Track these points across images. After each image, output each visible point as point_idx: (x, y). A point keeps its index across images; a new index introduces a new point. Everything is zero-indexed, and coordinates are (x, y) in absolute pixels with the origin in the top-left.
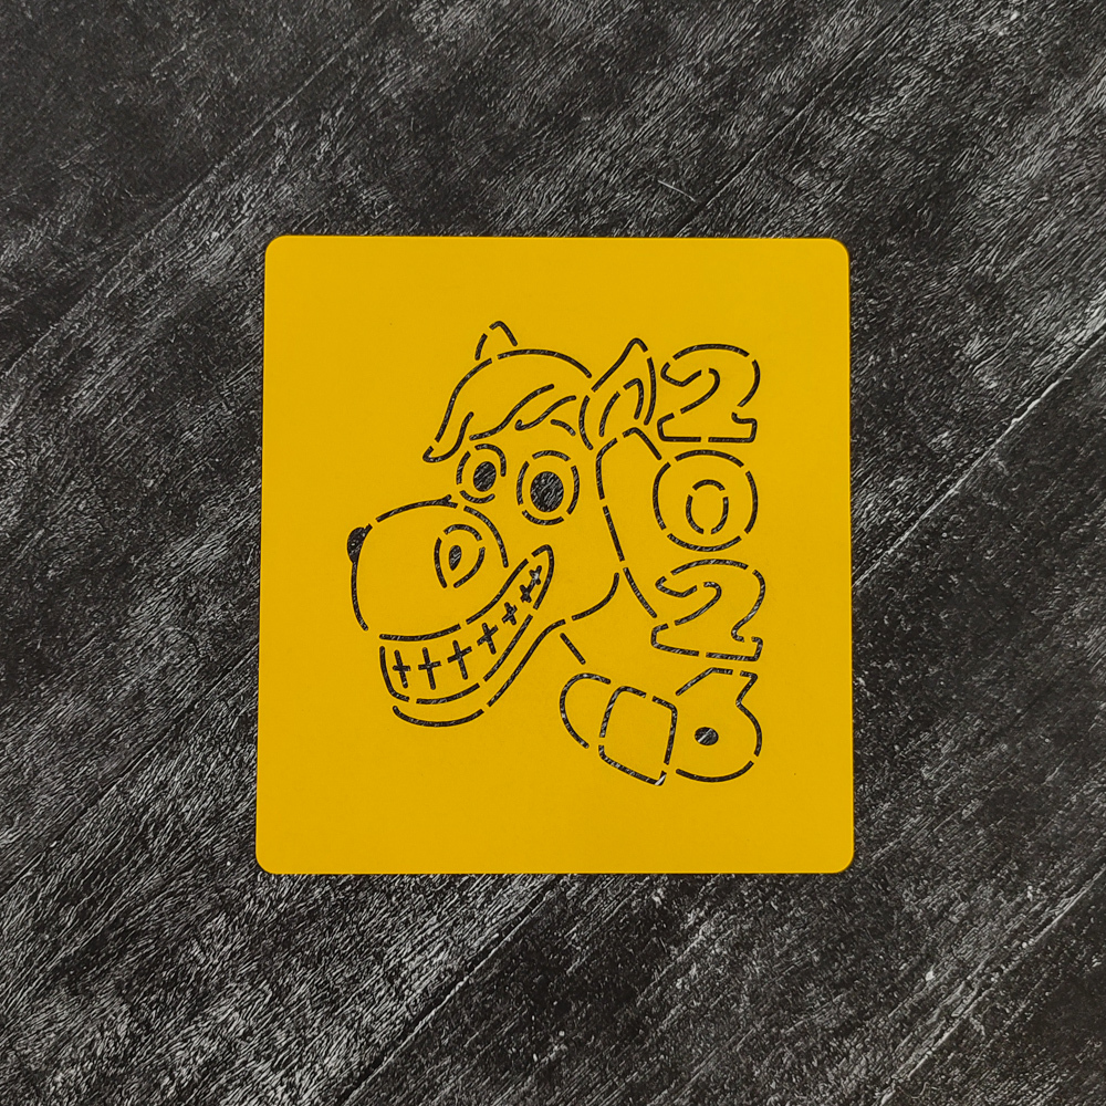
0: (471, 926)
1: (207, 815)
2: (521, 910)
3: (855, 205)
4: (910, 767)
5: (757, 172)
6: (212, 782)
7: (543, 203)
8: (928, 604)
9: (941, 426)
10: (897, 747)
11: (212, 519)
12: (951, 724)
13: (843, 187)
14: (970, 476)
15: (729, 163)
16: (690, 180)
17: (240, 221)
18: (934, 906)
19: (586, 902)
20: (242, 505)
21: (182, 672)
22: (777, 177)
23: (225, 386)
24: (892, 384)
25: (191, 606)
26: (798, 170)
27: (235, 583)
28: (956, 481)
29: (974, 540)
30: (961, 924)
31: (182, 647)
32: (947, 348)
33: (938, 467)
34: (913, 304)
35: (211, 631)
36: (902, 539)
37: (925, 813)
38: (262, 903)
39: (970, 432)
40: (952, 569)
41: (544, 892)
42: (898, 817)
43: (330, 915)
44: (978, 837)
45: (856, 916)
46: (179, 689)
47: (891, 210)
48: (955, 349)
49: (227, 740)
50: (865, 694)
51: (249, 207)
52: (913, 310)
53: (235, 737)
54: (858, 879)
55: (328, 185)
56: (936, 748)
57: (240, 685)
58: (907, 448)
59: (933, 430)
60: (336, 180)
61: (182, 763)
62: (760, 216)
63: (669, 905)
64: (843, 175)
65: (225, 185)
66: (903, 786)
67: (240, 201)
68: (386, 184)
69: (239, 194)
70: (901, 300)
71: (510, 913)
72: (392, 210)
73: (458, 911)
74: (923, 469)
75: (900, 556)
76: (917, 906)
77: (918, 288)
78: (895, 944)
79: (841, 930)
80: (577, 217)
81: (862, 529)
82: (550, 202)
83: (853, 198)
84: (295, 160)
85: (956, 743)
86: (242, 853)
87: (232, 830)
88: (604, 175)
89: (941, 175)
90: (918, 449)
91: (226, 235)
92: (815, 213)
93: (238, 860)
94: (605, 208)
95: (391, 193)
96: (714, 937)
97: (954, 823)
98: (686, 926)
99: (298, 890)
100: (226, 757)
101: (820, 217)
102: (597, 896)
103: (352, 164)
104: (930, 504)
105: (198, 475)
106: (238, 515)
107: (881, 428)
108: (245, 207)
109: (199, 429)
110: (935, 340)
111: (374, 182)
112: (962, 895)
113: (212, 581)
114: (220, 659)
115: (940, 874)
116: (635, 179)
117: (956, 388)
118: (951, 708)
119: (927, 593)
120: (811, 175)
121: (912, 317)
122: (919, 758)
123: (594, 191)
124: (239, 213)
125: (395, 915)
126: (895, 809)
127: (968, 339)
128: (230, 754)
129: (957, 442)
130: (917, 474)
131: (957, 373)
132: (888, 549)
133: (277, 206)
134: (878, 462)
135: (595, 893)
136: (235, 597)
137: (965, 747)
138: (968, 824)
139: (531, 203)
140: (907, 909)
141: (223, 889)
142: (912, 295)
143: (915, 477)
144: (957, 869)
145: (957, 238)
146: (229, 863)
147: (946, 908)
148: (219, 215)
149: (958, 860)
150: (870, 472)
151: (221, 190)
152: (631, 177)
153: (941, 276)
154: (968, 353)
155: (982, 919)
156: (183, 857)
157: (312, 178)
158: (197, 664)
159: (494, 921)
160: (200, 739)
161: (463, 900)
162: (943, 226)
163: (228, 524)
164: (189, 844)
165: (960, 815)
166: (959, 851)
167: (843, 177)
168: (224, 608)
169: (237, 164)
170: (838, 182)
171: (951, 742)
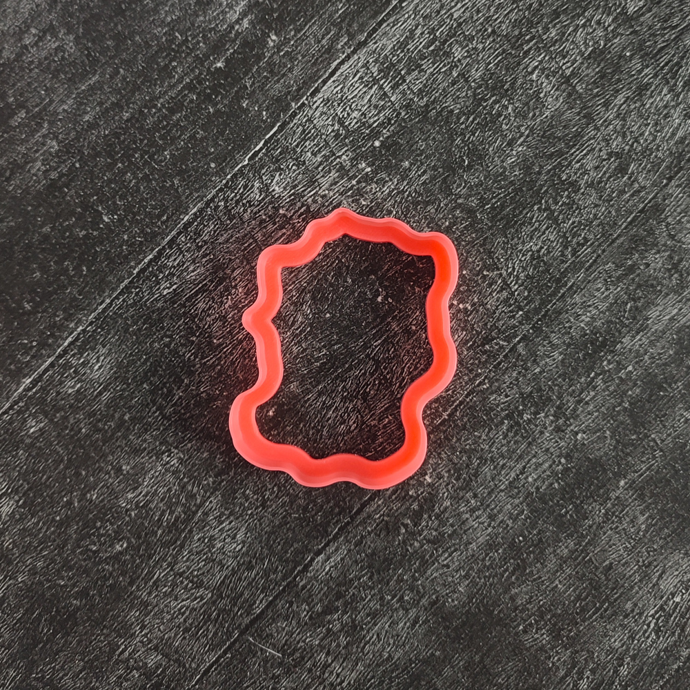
0: (425, 11)
1: (649, 93)
2: (385, 25)
3: (108, 635)
4: (67, 150)
5: (193, 665)
6: (647, 120)
7: (384, 634)
8: (50, 284)
9: (36, 438)
10: (78, 165)
11: (663, 342)
12: (33, 186)
13: (117, 653)
14: (12, 394)
15: (219, 673)
16: (253, 657)
17: (656, 612)
18: (50, 40)
19: (332, 33)
20: (638, 354)
21: (679, 210)
22: (177, 661)
23: (658, 459)
24: (78, 474)
25: (675, 266)
26: (157, 668)
27: (639, 286)
28: (24, 390)
29: (11, 339)
30: (28, 27)
31: (680, 231)
32: (30, 506)
33: (40, 402)
34: (58, 545)
35: (656, 245)
36: (70, 339)
37: (56, 113)
38: (598, 23)
39: (12, 433)
40: (29, 315)
41: (366, 40)
42: (78, 109)
43: (542, 16)
44: (13, 96)
45: (112, 30)
46: (681, 195)
47: (75, 632)
48: (23, 506)
49: (637, 154)
50: (103, 209)
51: (649, 626)
52: (58, 541)
53: (630, 156)
54: (110, 59)
55: (578, 647)
56: (45, 165)
57: (629, 200)
58: (65, 418)
59: (42, 434)
60: (572, 653)
61: (673, 134)
62: (191, 625)
63: (264, 33)
64: (118, 664)
65: (672, 646)
66: (73, 134)
67: (657, 631)
68: (526, 649)
69: (659, 638)
70: (67, 550)
71: (394, 22)
72: (519, 625)
73: (436, 23)
74: (51, 400)
75: (72, 325)
76: (63, 40)
77: (53, 561)
78: (81, 9)
79: (125, 19)
80: (353, 621)
81: (104, 347)
82: (378, 635)
83: (109, 643)
84: (610, 670)
85: (29, 171)
86: (618, 63)
87: (627, 81)
88: (330, 661)
89: (31, 666)
90: (56, 417)
91: (668, 599)
92: (142, 629)
93: (620, 57)
94: (329, 630)
95: (520, 641)
96: (227, 10)
97: (32, 106)
98: (249, 17)
99: (569, 34)
100: (636, 140)
101: (138, 624)
102: (323, 38)
103: (558, 668)
104: (46, 370)
105: (677, 380)
106: (641, 345)
107: (87, 436)
108: (652, 625)
109: (679, 420)
110: (40, 514)
111: (537, 650)
112: (27, 50)
113: (659, 288)
114: (647, 221)
115: (45, 66)
116: (302, 658)
117: (23, 471)
118: (33, 199)
119: (51, 294)
120: (146, 664)
121: (59, 534)
122: (59, 157)
123: (338, 646)
124: (658, 619)
125: (488, 17)
126: (80, 115)
127: (12, 516)
128: (633, 143)
129: (22, 424)
130: (57, 396)
131: (22, 485)
132: (82, 330)
133: (624, 627)
134: (89, 405)
135: (324, 41)
136: (638, 275)
137: (22, 167)
138: (21, 106)
139: (394, 633)
140: (71, 37)
141: (631, 34)
142: (59, 554)
143: (58, 393)
144: (31, 70)
145: (17, 607)
146: (628, 54)
147: (40, 39)
148: (676, 618)
149: (30, 77)
150: (97, 396)
151: (676, 641)
152: (306, 659)
153: (33, 572)
154: (11, 503)
155: (11, 31)
156: (666, 58)
157: (593, 653)
158: (667, 217)
159: (406, 16)
160: (660, 154)
161: (433, 31)
162: (29, 618)
163: (648, 338)
164: (662, 68)
165: (27, 113)
166: (29, 84)
167: (117, 662)
168: (648, 265)
169: (663, 666)
170: (122, 657)
171: (33, 171)
